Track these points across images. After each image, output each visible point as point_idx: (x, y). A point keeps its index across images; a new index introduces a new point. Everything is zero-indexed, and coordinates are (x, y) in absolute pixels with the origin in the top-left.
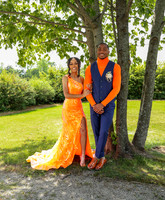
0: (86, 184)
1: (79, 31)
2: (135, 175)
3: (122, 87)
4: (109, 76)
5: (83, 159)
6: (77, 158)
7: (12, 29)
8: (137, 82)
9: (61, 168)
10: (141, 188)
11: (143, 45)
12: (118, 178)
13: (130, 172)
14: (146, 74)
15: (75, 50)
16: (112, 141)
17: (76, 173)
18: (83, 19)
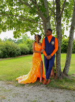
0: (42, 90)
1: (40, 23)
2: (64, 86)
3: (59, 48)
4: (53, 43)
5: (41, 79)
6: (38, 79)
7: (11, 22)
9: (31, 83)
11: (67, 30)
12: (56, 88)
13: (61, 85)
14: (69, 42)
15: (38, 31)
17: (38, 85)
18: (42, 18)
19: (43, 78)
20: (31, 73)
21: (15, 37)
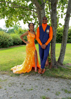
0: (38, 79)
1: (33, 11)
4: (48, 31)
5: (36, 69)
6: (33, 68)
8: (59, 35)
9: (27, 72)
10: (61, 81)
11: (62, 18)
12: (52, 77)
13: (57, 74)
14: (64, 31)
15: (31, 20)
16: (48, 61)
17: (33, 75)
19: (38, 68)
20: (26, 62)
21: (7, 26)
